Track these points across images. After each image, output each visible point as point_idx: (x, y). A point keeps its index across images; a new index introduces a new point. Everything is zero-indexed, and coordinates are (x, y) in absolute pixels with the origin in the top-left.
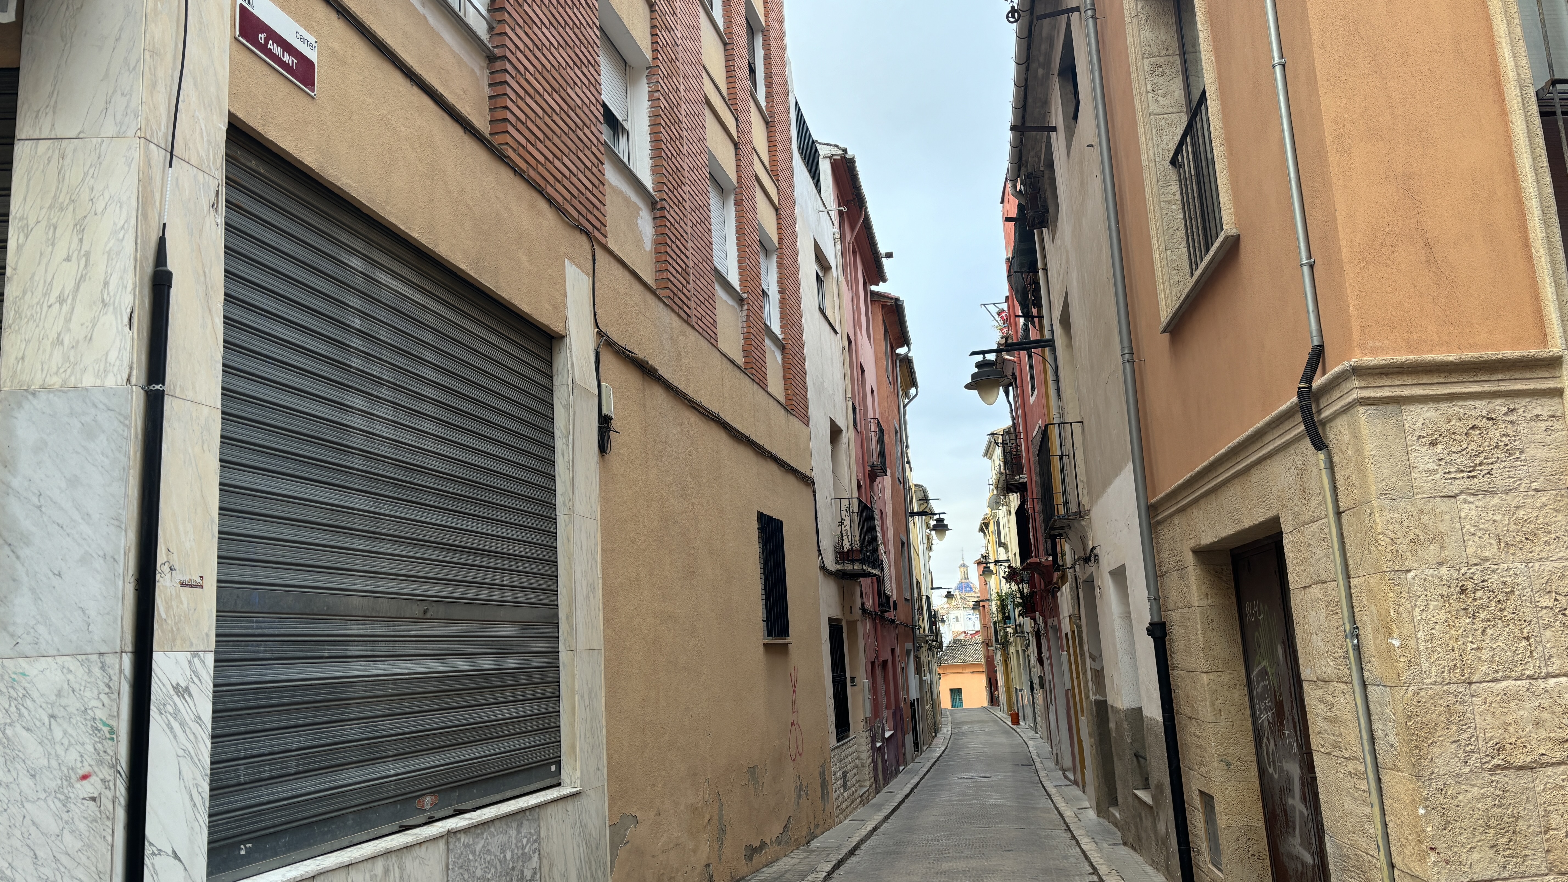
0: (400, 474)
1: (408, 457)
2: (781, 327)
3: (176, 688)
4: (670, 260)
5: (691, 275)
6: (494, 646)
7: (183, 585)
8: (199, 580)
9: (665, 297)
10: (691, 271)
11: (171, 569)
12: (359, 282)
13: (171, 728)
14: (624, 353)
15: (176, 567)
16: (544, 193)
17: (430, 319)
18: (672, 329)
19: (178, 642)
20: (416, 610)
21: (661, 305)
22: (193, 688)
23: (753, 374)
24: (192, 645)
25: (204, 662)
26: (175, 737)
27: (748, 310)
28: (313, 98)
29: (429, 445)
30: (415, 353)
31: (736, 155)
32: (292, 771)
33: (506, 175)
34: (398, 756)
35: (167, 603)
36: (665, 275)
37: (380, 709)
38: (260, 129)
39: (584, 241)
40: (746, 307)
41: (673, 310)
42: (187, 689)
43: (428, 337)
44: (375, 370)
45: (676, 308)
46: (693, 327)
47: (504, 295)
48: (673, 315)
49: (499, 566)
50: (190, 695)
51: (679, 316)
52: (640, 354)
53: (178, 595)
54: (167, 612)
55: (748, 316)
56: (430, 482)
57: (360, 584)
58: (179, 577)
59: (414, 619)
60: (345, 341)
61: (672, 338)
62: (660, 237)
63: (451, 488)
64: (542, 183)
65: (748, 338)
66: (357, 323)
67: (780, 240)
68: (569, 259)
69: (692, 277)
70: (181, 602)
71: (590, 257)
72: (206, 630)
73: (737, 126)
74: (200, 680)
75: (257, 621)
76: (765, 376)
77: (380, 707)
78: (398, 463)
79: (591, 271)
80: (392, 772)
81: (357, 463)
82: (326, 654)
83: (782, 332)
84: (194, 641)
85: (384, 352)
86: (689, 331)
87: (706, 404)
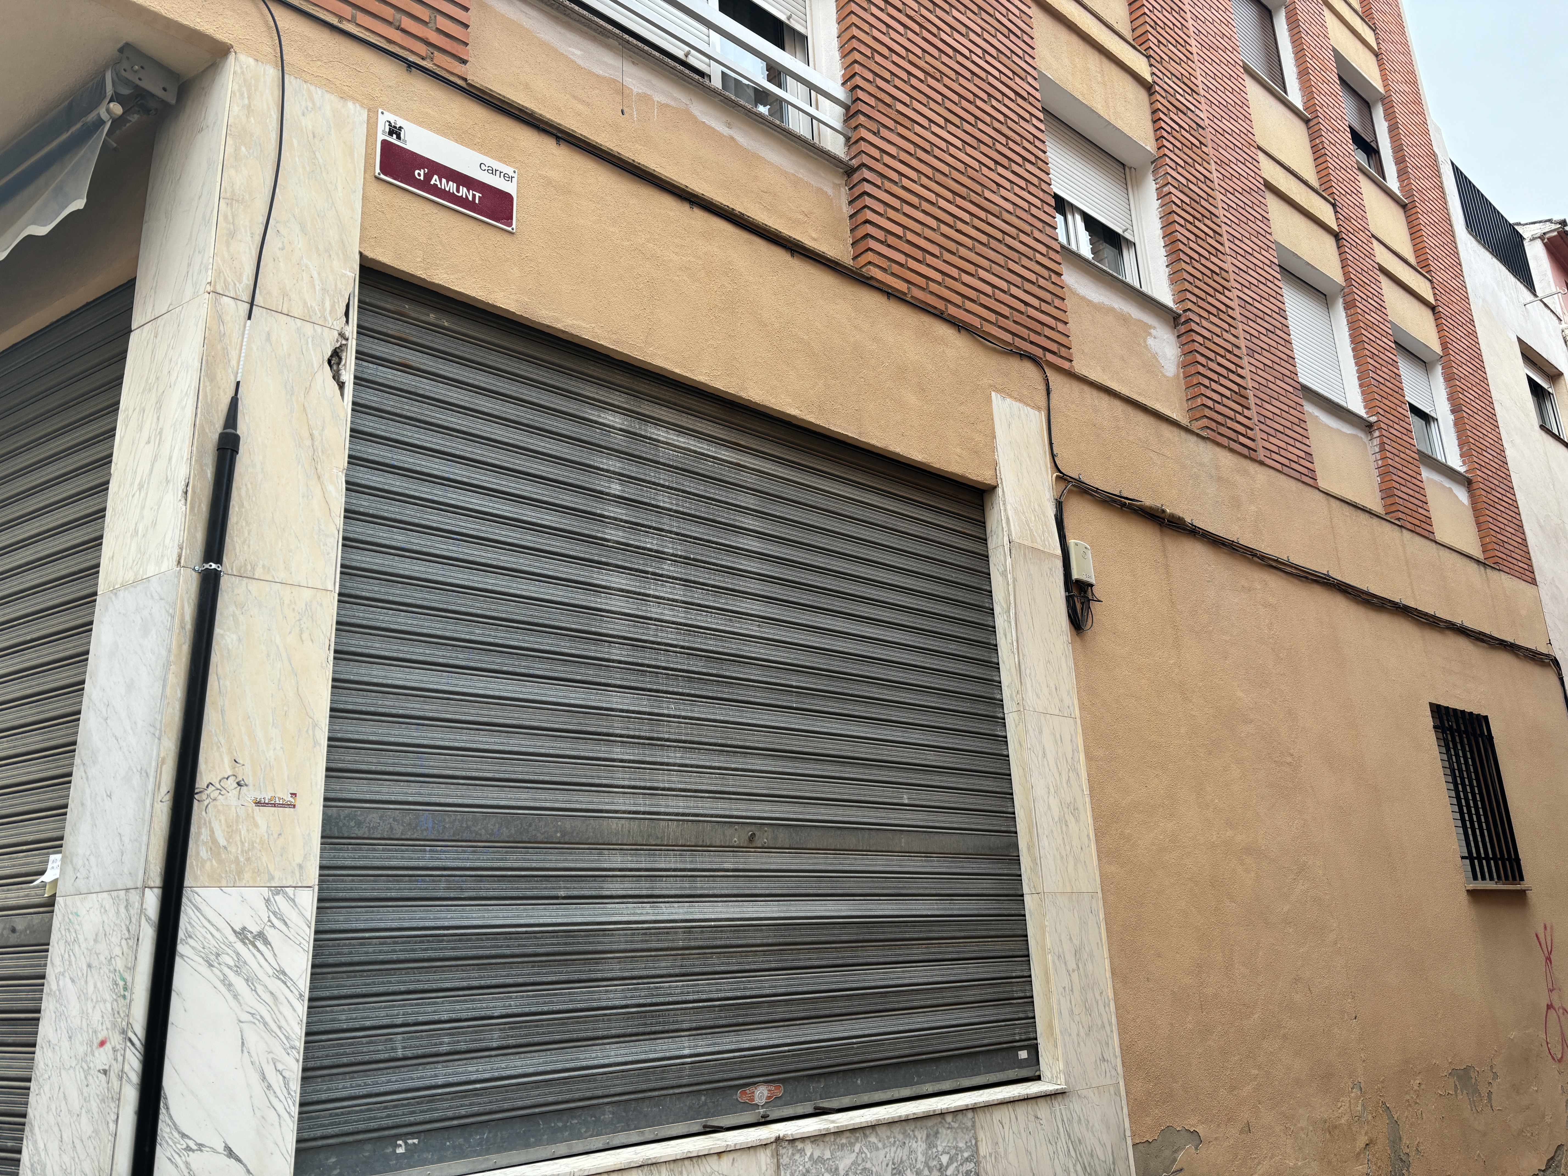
0: (698, 665)
1: (712, 644)
2: (1461, 456)
3: (242, 934)
4: (1206, 382)
5: (1251, 397)
6: (889, 885)
7: (258, 803)
8: (289, 798)
9: (1202, 428)
10: (1250, 394)
11: (239, 784)
12: (619, 441)
13: (229, 986)
14: (1115, 501)
15: (249, 780)
16: (944, 316)
17: (750, 480)
18: (1217, 468)
19: (247, 876)
20: (737, 837)
21: (1193, 439)
22: (271, 934)
23: (1399, 519)
24: (272, 878)
25: (293, 901)
26: (236, 996)
27: (1382, 436)
28: (512, 233)
29: (752, 628)
30: (723, 520)
31: (1339, 248)
32: (495, 1045)
33: (871, 300)
34: (697, 1030)
35: (229, 826)
36: (1199, 401)
37: (664, 966)
38: (420, 273)
39: (1029, 369)
40: (1377, 434)
41: (1218, 444)
42: (261, 935)
43: (750, 501)
44: (650, 542)
45: (1225, 442)
46: (1262, 463)
47: (873, 442)
48: (1218, 450)
49: (893, 780)
50: (266, 942)
51: (1232, 450)
52: (1148, 500)
53: (251, 817)
54: (229, 837)
55: (1382, 444)
56: (755, 674)
57: (622, 803)
58: (250, 794)
59: (734, 849)
60: (594, 510)
61: (1220, 479)
62: (1190, 357)
63: (794, 680)
64: (940, 305)
65: (1385, 472)
66: (616, 488)
67: (1444, 346)
68: (998, 391)
69: (1252, 401)
70: (256, 825)
71: (1042, 387)
72: (299, 859)
73: (1336, 212)
74: (286, 924)
75: (430, 851)
76: (1428, 520)
77: (663, 964)
78: (691, 652)
79: (1043, 403)
80: (687, 1052)
81: (617, 653)
82: (562, 893)
83: (1464, 463)
84: (277, 874)
85: (665, 521)
86: (1253, 468)
87: (1296, 560)
